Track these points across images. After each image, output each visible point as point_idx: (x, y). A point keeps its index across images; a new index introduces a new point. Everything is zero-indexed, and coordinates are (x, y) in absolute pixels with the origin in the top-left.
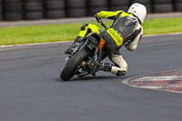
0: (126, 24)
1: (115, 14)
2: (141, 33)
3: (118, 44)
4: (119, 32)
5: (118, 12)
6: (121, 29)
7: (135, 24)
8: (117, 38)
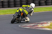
0: (29, 9)
1: (26, 6)
2: (33, 11)
3: (27, 14)
4: (27, 11)
5: (27, 5)
6: (28, 10)
7: (32, 9)
8: (26, 12)
